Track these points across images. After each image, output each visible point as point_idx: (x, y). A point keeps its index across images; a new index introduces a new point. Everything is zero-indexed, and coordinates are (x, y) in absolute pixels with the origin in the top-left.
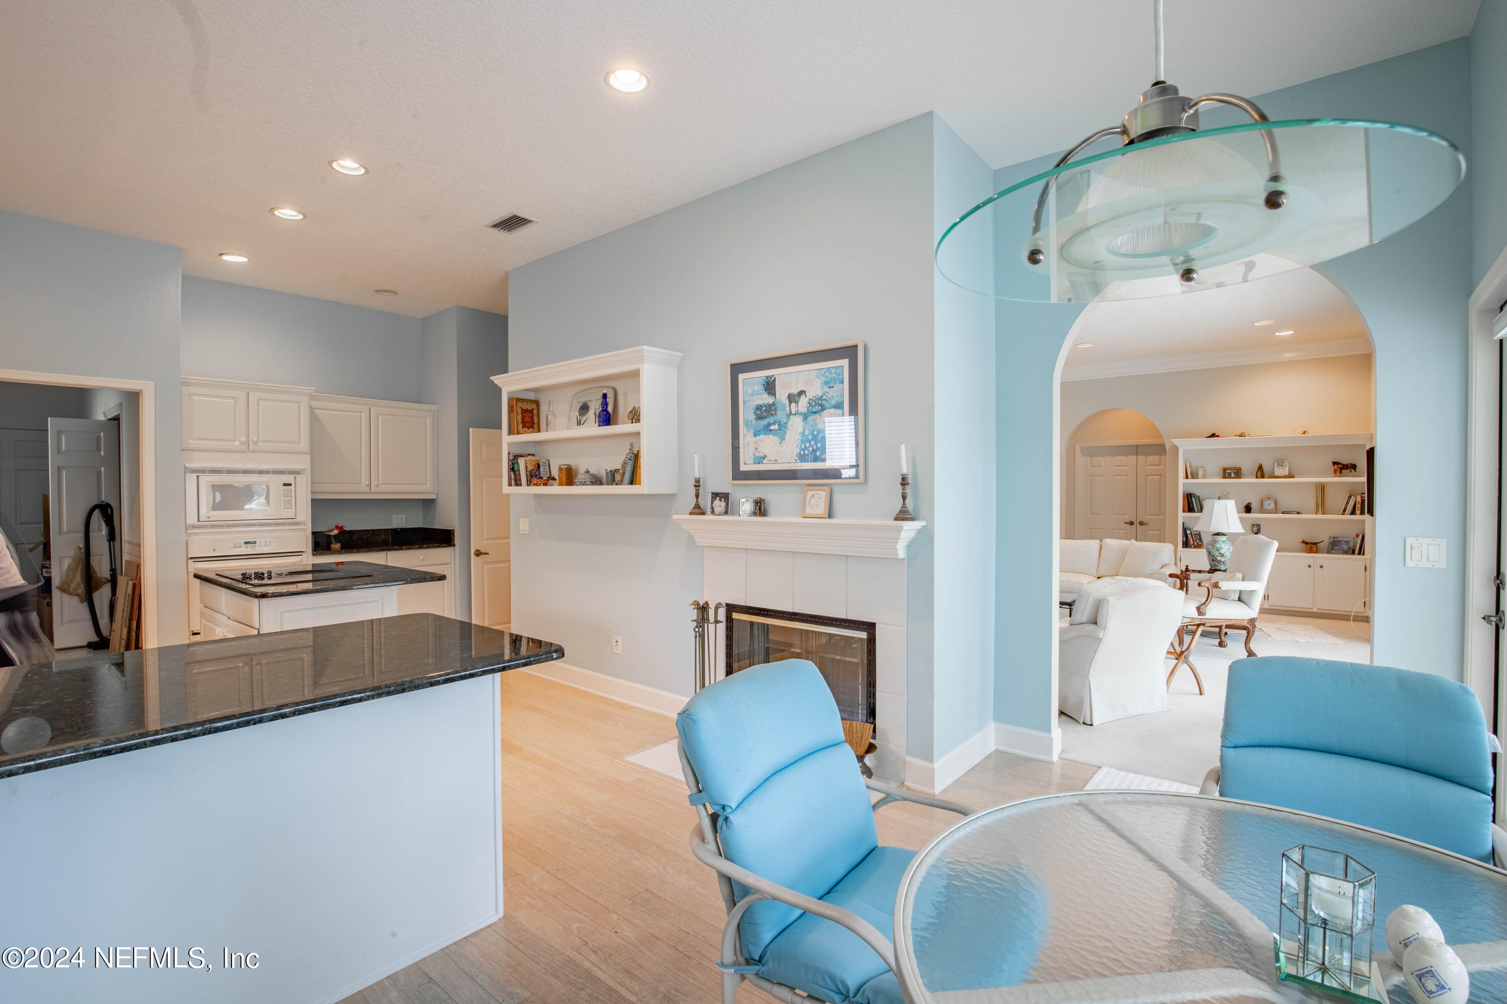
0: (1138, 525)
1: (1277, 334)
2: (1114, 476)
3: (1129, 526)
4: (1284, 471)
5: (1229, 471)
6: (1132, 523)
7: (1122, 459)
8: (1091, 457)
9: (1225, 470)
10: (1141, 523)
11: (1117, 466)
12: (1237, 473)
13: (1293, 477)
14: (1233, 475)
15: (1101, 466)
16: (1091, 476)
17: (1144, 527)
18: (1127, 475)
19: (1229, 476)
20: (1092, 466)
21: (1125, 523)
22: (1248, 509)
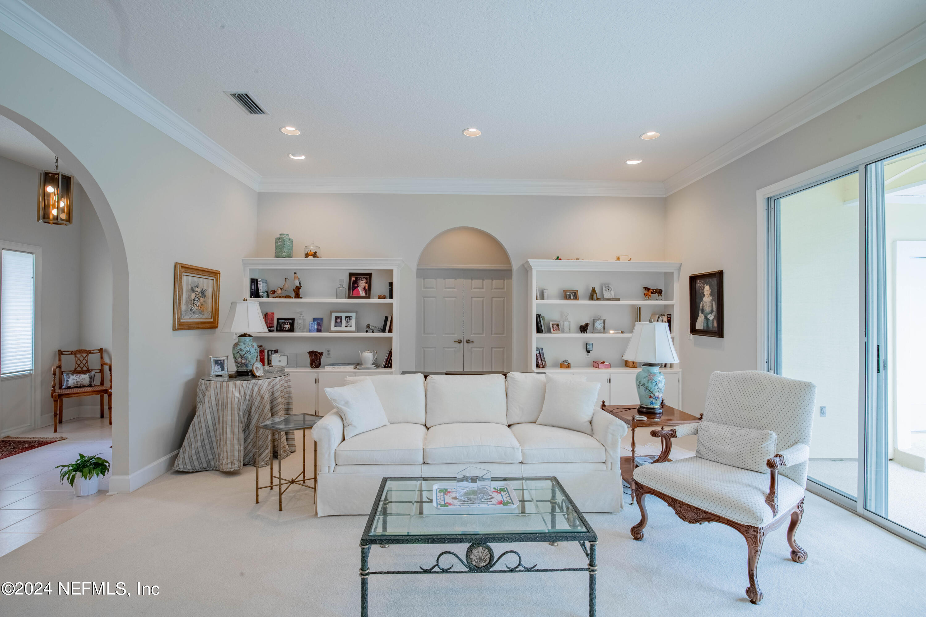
0: (465, 342)
1: (629, 162)
2: (444, 297)
3: (457, 344)
4: (611, 294)
5: (568, 293)
6: (460, 342)
7: (450, 282)
8: (424, 279)
9: (565, 292)
10: (468, 342)
11: (446, 288)
12: (575, 295)
13: (618, 299)
14: (572, 297)
15: (433, 288)
16: (424, 297)
17: (470, 345)
18: (456, 297)
19: (569, 298)
20: (425, 288)
21: (455, 341)
22: (584, 329)
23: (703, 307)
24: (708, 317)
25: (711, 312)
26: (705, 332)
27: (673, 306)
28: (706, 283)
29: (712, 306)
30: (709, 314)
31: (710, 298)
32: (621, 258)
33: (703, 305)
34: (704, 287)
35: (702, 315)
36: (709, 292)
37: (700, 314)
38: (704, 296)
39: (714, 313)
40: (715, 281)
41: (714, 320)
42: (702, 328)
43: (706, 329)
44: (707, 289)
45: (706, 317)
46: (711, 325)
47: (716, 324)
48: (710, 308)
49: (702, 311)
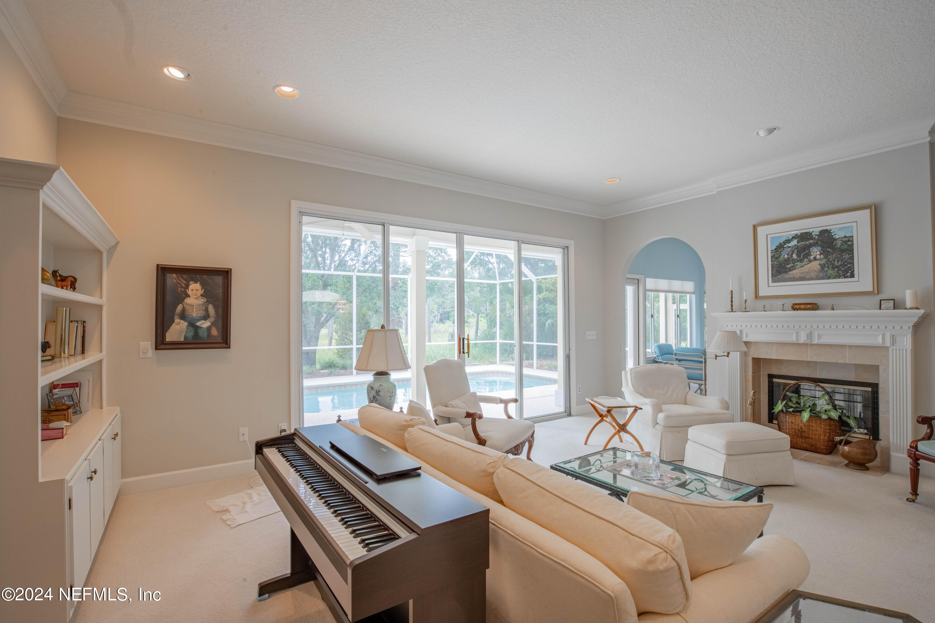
23: (184, 310)
24: (198, 324)
25: (206, 317)
26: (191, 343)
27: (100, 303)
28: (193, 280)
29: (206, 310)
30: (199, 320)
31: (202, 300)
33: (184, 307)
34: (187, 286)
35: (182, 321)
36: (201, 292)
37: (177, 320)
38: (188, 296)
39: (212, 319)
40: (219, 280)
41: (209, 329)
42: (182, 339)
43: (190, 340)
44: (195, 288)
45: (192, 325)
46: (203, 334)
47: (214, 332)
48: (202, 313)
49: (183, 316)
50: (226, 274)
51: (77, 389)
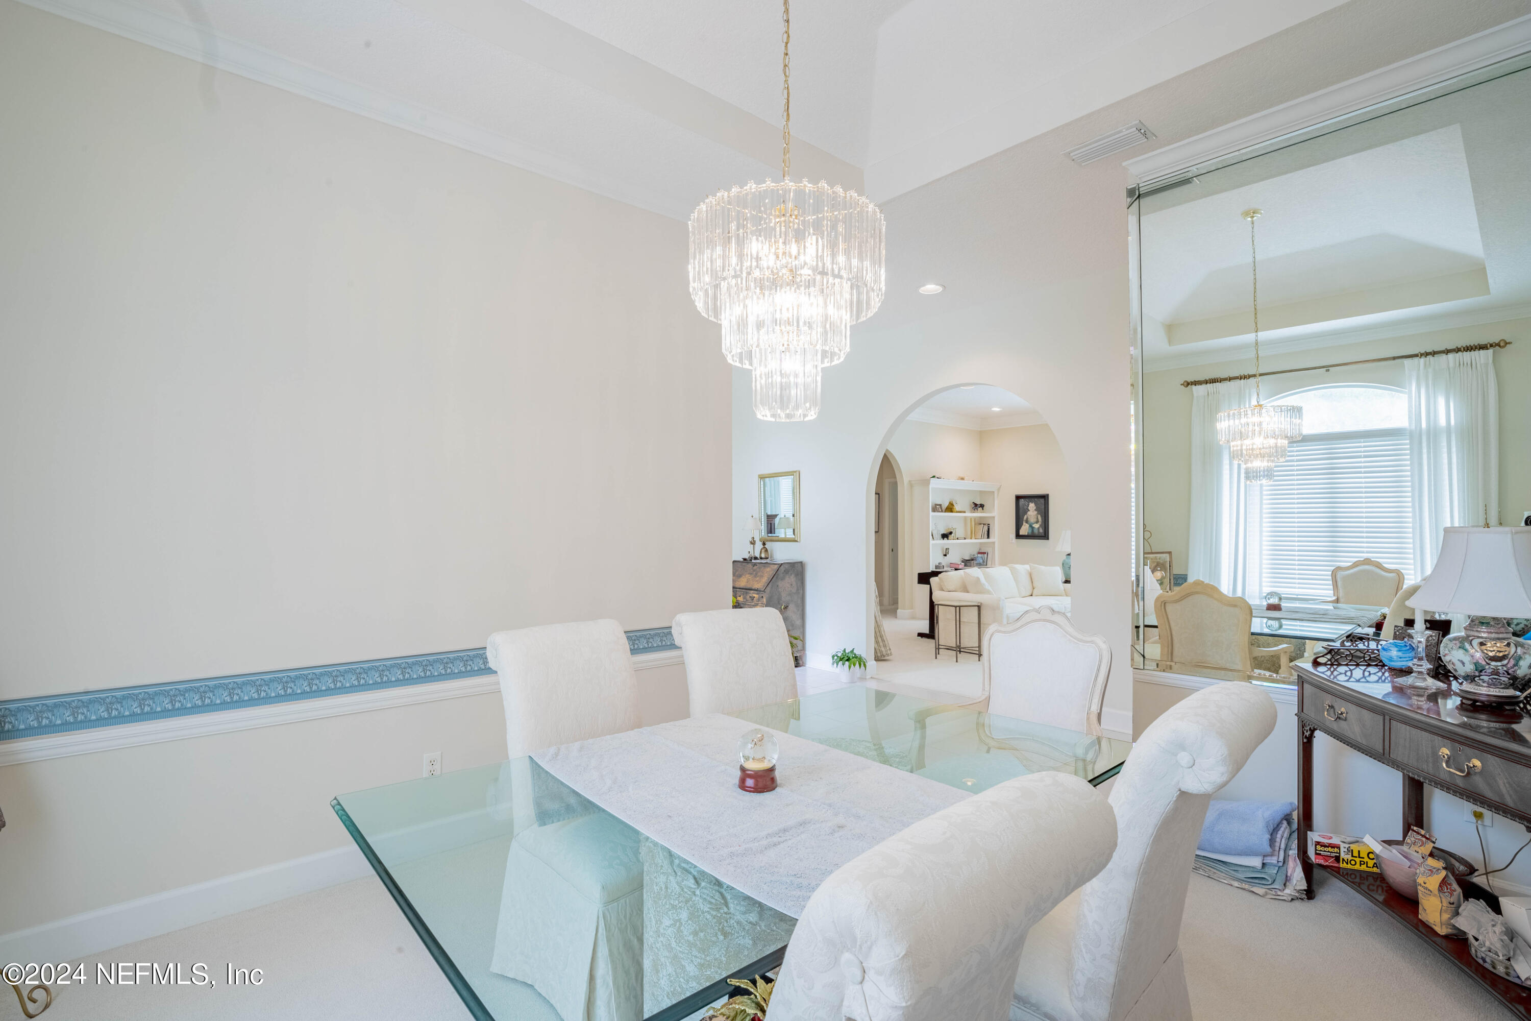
4: (958, 508)
5: (937, 507)
12: (941, 508)
14: (939, 510)
22: (945, 536)
23: (1027, 518)
24: (1034, 526)
25: (1037, 522)
26: (1031, 536)
27: (994, 517)
28: (1031, 502)
29: (1037, 518)
30: (1035, 524)
31: (1036, 512)
32: (966, 478)
34: (1028, 505)
35: (1027, 525)
36: (1035, 508)
37: (1024, 524)
38: (1029, 510)
39: (1040, 523)
40: (1042, 501)
41: (1039, 528)
42: (1027, 534)
43: (1030, 534)
44: (1032, 506)
45: (1031, 526)
46: (1036, 531)
47: (1041, 530)
48: (1035, 520)
49: (1027, 522)
50: (1045, 498)
51: (986, 555)
